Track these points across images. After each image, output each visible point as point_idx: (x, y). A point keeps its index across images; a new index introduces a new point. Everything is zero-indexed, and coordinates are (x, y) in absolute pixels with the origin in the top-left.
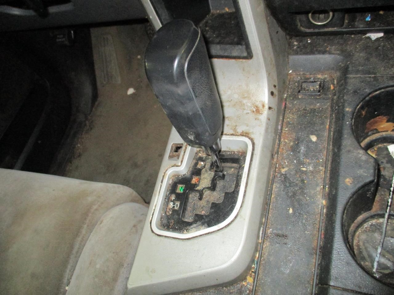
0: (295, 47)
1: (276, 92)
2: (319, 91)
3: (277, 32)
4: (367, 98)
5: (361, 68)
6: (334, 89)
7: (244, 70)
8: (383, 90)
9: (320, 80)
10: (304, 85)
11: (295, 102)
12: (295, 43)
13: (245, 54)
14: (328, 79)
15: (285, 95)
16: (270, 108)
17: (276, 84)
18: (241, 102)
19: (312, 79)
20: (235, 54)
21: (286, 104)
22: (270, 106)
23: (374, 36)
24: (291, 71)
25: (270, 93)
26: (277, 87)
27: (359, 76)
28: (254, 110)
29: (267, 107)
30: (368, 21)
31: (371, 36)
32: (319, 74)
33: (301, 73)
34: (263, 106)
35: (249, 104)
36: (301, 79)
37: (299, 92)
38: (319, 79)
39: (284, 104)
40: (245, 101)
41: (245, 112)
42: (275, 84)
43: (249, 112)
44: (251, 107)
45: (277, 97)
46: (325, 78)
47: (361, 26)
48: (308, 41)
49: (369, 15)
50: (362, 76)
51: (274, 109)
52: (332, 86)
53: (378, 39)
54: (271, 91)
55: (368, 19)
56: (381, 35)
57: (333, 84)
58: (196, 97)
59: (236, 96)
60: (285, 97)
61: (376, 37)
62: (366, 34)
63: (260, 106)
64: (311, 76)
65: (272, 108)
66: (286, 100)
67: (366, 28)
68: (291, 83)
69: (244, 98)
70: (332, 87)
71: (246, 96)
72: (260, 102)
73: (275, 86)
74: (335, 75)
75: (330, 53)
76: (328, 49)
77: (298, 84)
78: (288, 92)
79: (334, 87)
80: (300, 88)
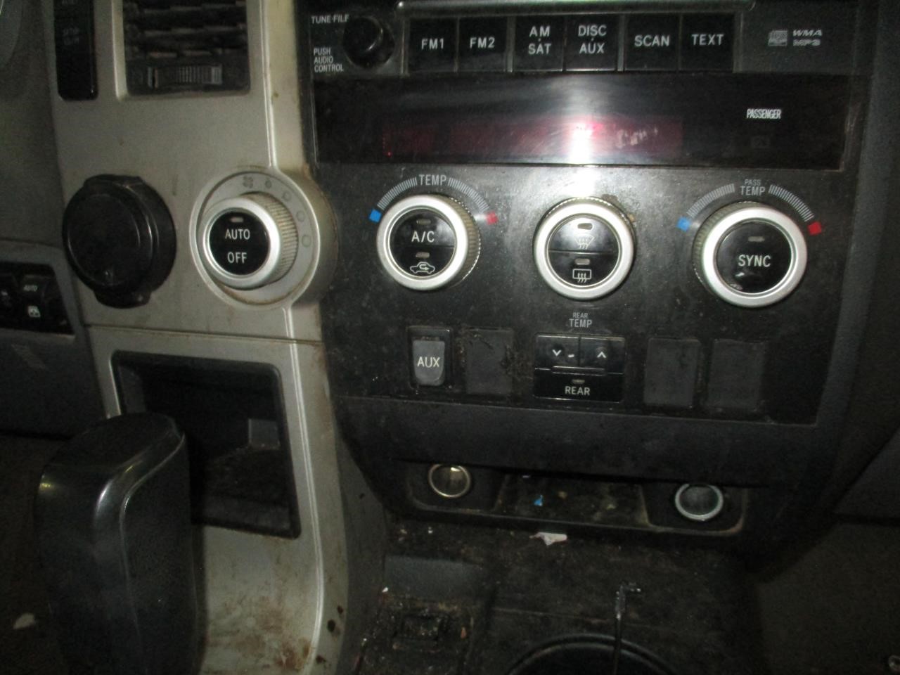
0: (401, 539)
1: (340, 625)
2: (436, 639)
3: (362, 496)
4: (527, 662)
5: (520, 596)
6: (467, 637)
7: (278, 562)
8: (559, 647)
9: (442, 616)
10: (409, 623)
11: (383, 658)
12: (403, 531)
13: (286, 526)
14: (458, 615)
15: (365, 640)
16: (319, 659)
17: (345, 606)
18: (258, 638)
19: (427, 610)
20: (265, 522)
21: (361, 659)
22: (323, 654)
23: (550, 538)
24: (386, 590)
25: (326, 624)
26: (345, 613)
27: (514, 610)
28: (284, 659)
29: (313, 655)
30: (538, 507)
31: (544, 537)
32: (442, 603)
33: (408, 596)
34: (306, 651)
35: (275, 645)
36: (405, 608)
37: (395, 634)
38: (440, 612)
39: (358, 659)
40: (267, 637)
41: (263, 661)
42: (341, 604)
43: (271, 663)
44: (277, 651)
45: (341, 637)
46: (454, 612)
47: (523, 514)
48: (428, 530)
49: (541, 496)
50: (520, 612)
51: (330, 665)
52: (464, 630)
53: (557, 545)
54: (329, 619)
55: (539, 503)
56: (562, 537)
57: (468, 627)
58: (133, 576)
59: (251, 622)
60: (363, 644)
61: (553, 541)
62: (535, 532)
63: (299, 650)
64: (427, 605)
65: (325, 661)
66: (363, 650)
67: (533, 517)
68: (381, 614)
69: (268, 628)
70: (464, 632)
71: (272, 624)
72: (300, 640)
73: (340, 610)
74: (473, 607)
75: (466, 560)
76: (463, 551)
77: (396, 618)
78: (371, 633)
79: (469, 633)
80: (398, 628)
